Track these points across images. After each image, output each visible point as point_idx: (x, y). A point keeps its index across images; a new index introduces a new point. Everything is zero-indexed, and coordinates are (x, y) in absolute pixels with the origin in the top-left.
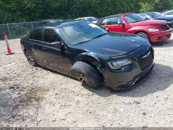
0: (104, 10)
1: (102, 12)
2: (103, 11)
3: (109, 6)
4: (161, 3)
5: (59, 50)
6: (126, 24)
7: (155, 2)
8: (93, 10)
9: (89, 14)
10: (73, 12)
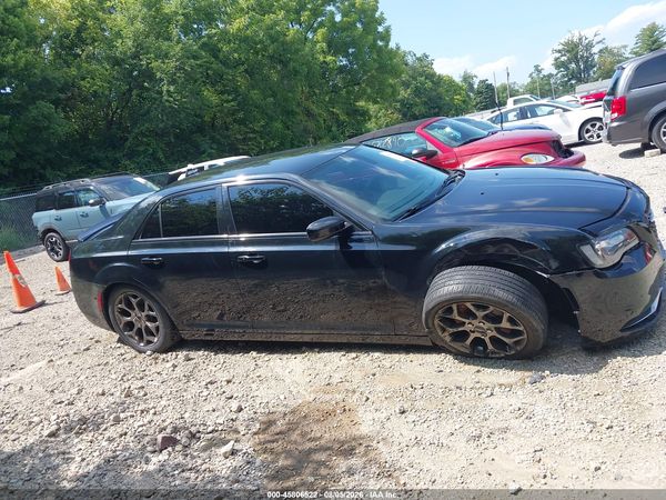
0: (254, 132)
1: (250, 139)
2: (251, 135)
3: (271, 119)
4: (419, 98)
5: (332, 248)
6: (439, 152)
7: (400, 97)
8: (218, 137)
9: (204, 152)
10: (141, 148)
